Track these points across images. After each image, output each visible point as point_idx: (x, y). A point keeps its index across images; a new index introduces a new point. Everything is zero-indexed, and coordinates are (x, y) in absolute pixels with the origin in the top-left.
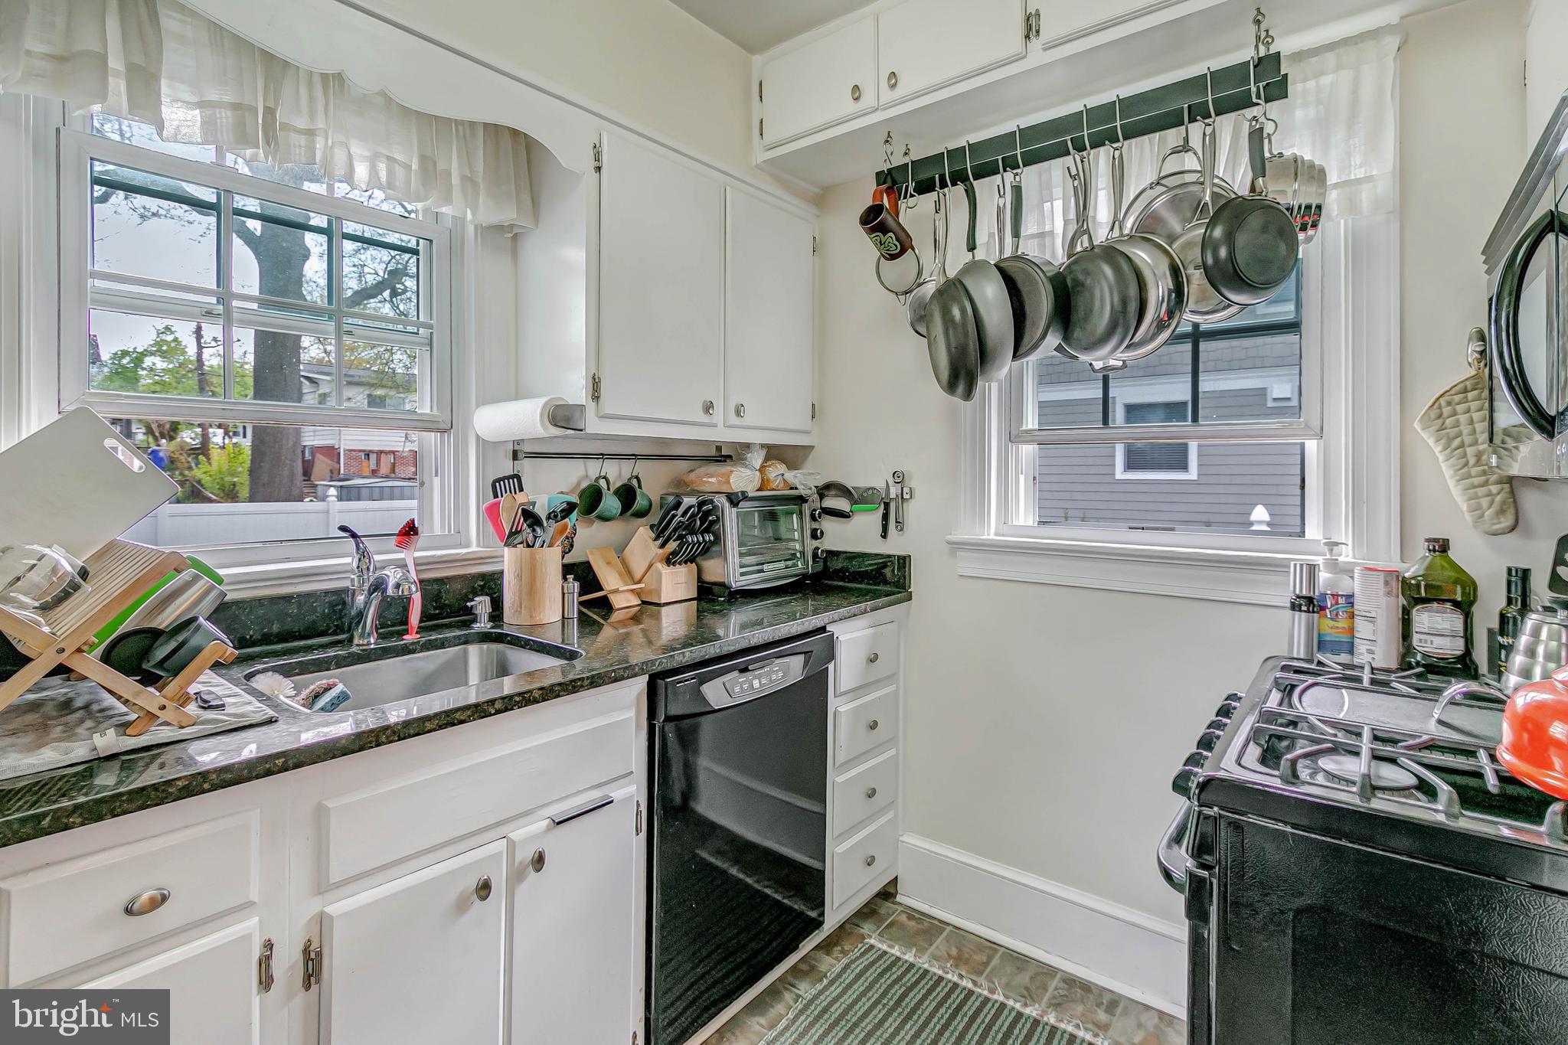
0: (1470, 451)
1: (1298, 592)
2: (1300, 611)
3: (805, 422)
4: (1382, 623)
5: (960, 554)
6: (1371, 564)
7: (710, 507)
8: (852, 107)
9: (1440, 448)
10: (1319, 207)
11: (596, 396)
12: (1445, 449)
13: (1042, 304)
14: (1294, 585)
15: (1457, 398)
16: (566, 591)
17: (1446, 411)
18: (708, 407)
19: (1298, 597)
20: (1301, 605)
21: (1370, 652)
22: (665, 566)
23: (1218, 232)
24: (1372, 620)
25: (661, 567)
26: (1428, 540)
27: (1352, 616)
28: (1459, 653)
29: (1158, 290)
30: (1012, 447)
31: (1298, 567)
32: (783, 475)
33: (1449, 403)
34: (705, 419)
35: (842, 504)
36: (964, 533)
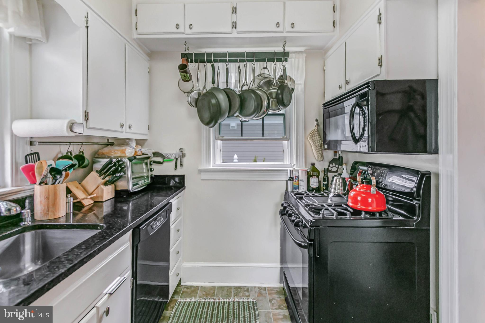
0: (317, 144)
1: (290, 176)
2: (291, 180)
3: (146, 131)
4: (305, 181)
5: (202, 173)
6: (302, 169)
7: (122, 162)
8: (175, 30)
9: (312, 143)
10: (294, 89)
11: (87, 120)
12: (313, 144)
13: (237, 103)
14: (289, 175)
15: (315, 133)
16: (67, 202)
17: (313, 136)
18: (122, 126)
19: (290, 177)
20: (290, 179)
21: (303, 188)
22: (104, 186)
23: (279, 92)
24: (303, 181)
25: (102, 187)
26: (311, 163)
27: (299, 181)
28: (318, 186)
29: (265, 103)
30: (216, 141)
31: (290, 170)
32: (141, 150)
33: (314, 134)
34: (120, 129)
35: (160, 159)
36: (204, 167)
